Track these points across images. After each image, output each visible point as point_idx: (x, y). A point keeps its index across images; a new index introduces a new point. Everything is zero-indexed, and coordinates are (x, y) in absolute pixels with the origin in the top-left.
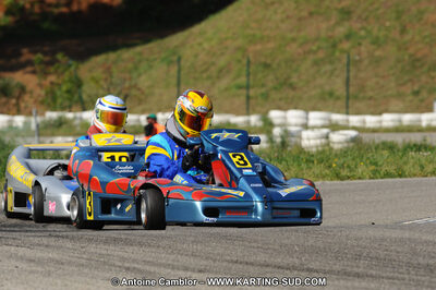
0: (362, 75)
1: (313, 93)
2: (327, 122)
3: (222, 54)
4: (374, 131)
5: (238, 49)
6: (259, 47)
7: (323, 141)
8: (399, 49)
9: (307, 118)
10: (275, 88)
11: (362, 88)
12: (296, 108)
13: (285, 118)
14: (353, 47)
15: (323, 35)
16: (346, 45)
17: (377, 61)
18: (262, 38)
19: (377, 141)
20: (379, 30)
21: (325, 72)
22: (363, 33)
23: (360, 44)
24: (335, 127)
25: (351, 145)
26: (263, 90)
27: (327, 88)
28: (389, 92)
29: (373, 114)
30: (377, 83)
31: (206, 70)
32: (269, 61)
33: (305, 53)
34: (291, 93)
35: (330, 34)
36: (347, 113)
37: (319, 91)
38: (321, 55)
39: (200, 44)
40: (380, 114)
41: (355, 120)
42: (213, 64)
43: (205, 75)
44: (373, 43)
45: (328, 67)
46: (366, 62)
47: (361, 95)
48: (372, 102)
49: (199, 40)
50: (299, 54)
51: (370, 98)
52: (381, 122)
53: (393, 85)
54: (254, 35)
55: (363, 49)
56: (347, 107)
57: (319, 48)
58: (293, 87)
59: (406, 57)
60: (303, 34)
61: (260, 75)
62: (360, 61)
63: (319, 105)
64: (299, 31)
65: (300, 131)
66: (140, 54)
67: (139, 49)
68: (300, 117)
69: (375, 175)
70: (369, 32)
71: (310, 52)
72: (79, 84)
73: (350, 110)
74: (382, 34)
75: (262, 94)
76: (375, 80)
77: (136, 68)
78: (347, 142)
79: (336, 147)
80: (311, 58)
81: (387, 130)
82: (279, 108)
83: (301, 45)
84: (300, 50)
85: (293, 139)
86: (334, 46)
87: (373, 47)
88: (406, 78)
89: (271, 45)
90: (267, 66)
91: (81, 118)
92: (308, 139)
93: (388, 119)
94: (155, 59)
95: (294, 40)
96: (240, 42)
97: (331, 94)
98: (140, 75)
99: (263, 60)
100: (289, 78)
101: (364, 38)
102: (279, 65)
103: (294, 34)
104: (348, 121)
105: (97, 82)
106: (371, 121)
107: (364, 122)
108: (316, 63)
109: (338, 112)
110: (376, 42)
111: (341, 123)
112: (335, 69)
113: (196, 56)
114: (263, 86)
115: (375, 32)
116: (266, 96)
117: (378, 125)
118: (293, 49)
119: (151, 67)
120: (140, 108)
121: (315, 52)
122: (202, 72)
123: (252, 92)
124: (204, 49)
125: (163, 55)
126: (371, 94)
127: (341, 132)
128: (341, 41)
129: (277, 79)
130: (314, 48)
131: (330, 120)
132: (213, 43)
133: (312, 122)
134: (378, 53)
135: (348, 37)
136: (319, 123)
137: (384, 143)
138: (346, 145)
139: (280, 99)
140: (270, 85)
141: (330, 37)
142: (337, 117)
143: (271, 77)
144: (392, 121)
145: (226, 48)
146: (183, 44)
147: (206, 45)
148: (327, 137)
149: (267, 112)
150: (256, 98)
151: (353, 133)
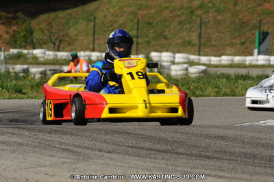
0: (209, 31)
1: (178, 41)
2: (186, 60)
3: (121, 16)
4: (216, 66)
5: (132, 13)
6: (145, 12)
7: (185, 72)
8: (233, 15)
9: (174, 58)
10: (155, 38)
11: (209, 39)
12: (167, 51)
13: (160, 57)
14: (204, 13)
15: (185, 5)
16: (200, 12)
17: (219, 23)
18: (147, 6)
19: (218, 73)
20: (221, 3)
21: (186, 29)
22: (210, 5)
23: (208, 12)
24: (192, 63)
25: (202, 75)
26: (147, 39)
27: (187, 39)
28: (226, 42)
29: (216, 56)
30: (219, 36)
31: (112, 26)
32: (151, 21)
33: (173, 16)
34: (164, 42)
35: (189, 5)
36: (199, 55)
37: (182, 40)
38: (183, 18)
39: (108, 9)
40: (220, 56)
41: (204, 59)
42: (116, 22)
43: (110, 29)
44: (217, 11)
45: (188, 26)
46: (212, 23)
47: (208, 44)
48: (215, 48)
49: (107, 6)
50: (170, 17)
51: (214, 46)
52: (220, 61)
53: (228, 38)
54: (142, 4)
55: (210, 15)
56: (200, 51)
57: (182, 13)
58: (166, 38)
59: (237, 21)
60: (173, 4)
61: (144, 30)
62: (209, 22)
63: (182, 49)
64: (170, 3)
65: (170, 65)
66: (71, 14)
67: (69, 11)
68: (170, 57)
69: (217, 94)
70: (214, 5)
71: (177, 16)
72: (31, 32)
73: (201, 53)
74: (222, 6)
75: (146, 42)
76: (217, 34)
77: (67, 23)
78: (199, 73)
79: (193, 76)
80: (178, 19)
81: (225, 66)
82: (157, 51)
83: (171, 12)
84: (171, 15)
85: (166, 71)
86: (192, 12)
87: (216, 14)
88: (236, 34)
89: (152, 11)
90: (149, 24)
91: (32, 54)
92: (176, 71)
93: (225, 59)
94: (79, 18)
95: (167, 8)
96: (133, 8)
97: (189, 43)
98: (70, 28)
99: (147, 20)
100: (164, 31)
101: (211, 8)
102: (157, 23)
103: (167, 5)
104: (200, 60)
105: (43, 31)
106: (214, 60)
107: (210, 61)
108: (180, 23)
109: (194, 54)
110: (219, 11)
111: (195, 61)
112: (193, 27)
113: (105, 16)
114: (147, 36)
115: (218, 4)
116: (148, 43)
117: (218, 63)
118: (166, 13)
119: (76, 23)
120: (69, 48)
121: (180, 16)
122: (109, 27)
123: (140, 40)
124: (110, 13)
125: (84, 15)
126: (214, 43)
127: (196, 67)
128: (196, 10)
129: (156, 32)
130: (180, 13)
131: (189, 59)
132: (116, 8)
133: (177, 60)
134: (219, 18)
135: (201, 7)
136: (182, 60)
137: (223, 74)
138: (198, 75)
139: (158, 45)
140: (151, 36)
141: (190, 7)
142: (193, 57)
143: (151, 31)
144: (228, 60)
145: (124, 12)
146: (97, 9)
147: (111, 10)
148: (187, 70)
149: (149, 53)
150: (142, 44)
151: (203, 68)
